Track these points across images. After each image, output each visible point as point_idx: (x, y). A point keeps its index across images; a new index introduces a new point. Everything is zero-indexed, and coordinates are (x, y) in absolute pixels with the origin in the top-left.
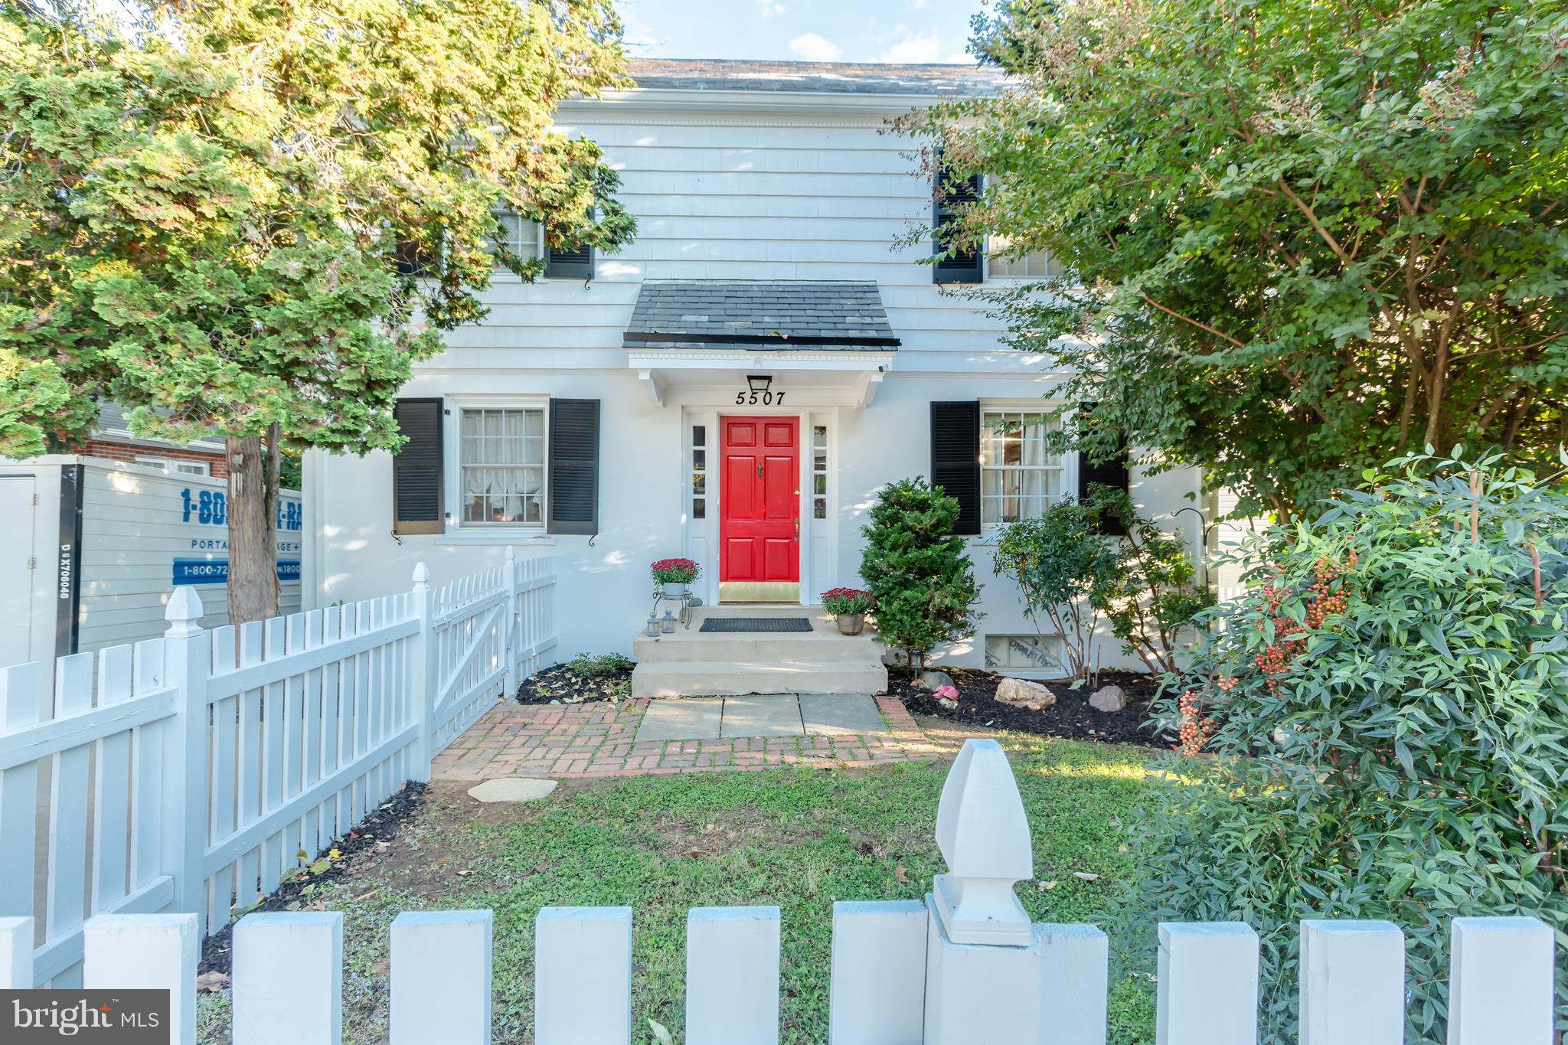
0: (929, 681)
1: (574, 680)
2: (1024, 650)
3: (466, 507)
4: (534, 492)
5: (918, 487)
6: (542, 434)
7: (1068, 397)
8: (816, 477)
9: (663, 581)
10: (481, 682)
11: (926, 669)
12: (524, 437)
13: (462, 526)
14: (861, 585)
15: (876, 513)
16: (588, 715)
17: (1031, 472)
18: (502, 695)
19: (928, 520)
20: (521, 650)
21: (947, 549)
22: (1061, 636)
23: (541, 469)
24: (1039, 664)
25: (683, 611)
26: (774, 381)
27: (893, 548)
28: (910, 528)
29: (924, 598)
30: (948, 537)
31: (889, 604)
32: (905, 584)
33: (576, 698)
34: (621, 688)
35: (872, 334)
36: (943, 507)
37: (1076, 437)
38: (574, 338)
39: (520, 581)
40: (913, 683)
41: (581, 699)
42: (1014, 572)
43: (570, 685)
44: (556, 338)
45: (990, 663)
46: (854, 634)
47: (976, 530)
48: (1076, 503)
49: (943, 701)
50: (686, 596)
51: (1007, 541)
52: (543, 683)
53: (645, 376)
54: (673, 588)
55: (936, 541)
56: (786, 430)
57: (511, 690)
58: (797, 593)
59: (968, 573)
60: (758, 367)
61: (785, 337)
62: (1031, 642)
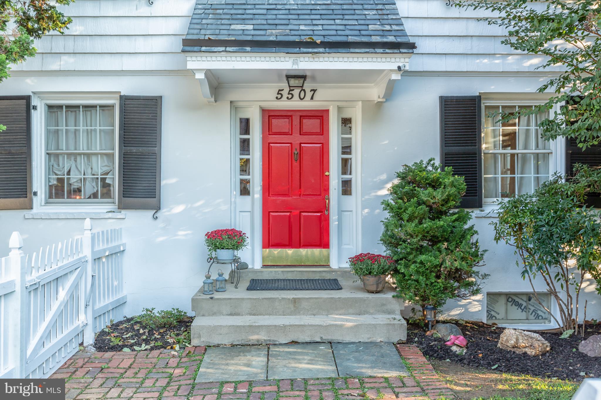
0: (441, 332)
1: (141, 331)
2: (520, 306)
3: (51, 187)
4: (107, 174)
5: (430, 168)
6: (113, 125)
7: (558, 91)
8: (342, 159)
9: (216, 248)
10: (65, 332)
11: (438, 322)
12: (98, 128)
13: (47, 203)
14: (382, 250)
15: (395, 190)
16: (154, 361)
17: (524, 155)
18: (81, 344)
19: (439, 195)
20: (97, 306)
21: (456, 220)
22: (553, 293)
23: (113, 155)
24: (532, 317)
25: (232, 273)
26: (308, 80)
27: (410, 220)
28: (424, 203)
29: (437, 262)
30: (456, 210)
31: (407, 266)
32: (420, 250)
33: (144, 346)
34: (182, 337)
35: (391, 39)
36: (452, 185)
37: (564, 125)
38: (140, 45)
39: (96, 249)
40: (428, 333)
41: (148, 347)
42: (512, 240)
43: (138, 335)
44: (125, 45)
45: (490, 316)
46: (377, 292)
47: (479, 205)
48: (563, 181)
49: (454, 348)
50: (236, 260)
51: (506, 213)
52: (116, 334)
53: (200, 76)
54: (224, 254)
55: (445, 213)
56: (318, 121)
57: (89, 339)
58: (328, 258)
59: (474, 239)
60: (295, 67)
61: (318, 41)
62: (525, 298)
